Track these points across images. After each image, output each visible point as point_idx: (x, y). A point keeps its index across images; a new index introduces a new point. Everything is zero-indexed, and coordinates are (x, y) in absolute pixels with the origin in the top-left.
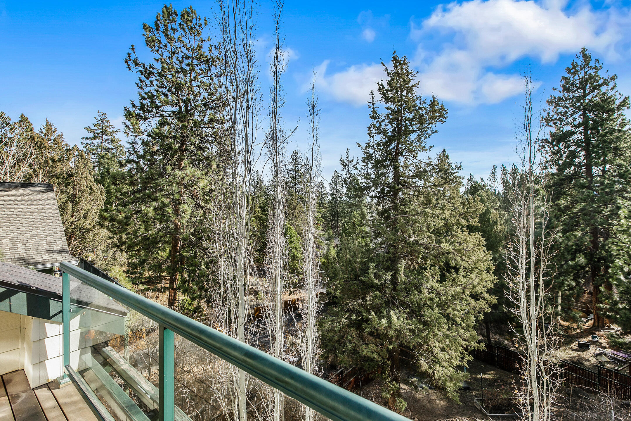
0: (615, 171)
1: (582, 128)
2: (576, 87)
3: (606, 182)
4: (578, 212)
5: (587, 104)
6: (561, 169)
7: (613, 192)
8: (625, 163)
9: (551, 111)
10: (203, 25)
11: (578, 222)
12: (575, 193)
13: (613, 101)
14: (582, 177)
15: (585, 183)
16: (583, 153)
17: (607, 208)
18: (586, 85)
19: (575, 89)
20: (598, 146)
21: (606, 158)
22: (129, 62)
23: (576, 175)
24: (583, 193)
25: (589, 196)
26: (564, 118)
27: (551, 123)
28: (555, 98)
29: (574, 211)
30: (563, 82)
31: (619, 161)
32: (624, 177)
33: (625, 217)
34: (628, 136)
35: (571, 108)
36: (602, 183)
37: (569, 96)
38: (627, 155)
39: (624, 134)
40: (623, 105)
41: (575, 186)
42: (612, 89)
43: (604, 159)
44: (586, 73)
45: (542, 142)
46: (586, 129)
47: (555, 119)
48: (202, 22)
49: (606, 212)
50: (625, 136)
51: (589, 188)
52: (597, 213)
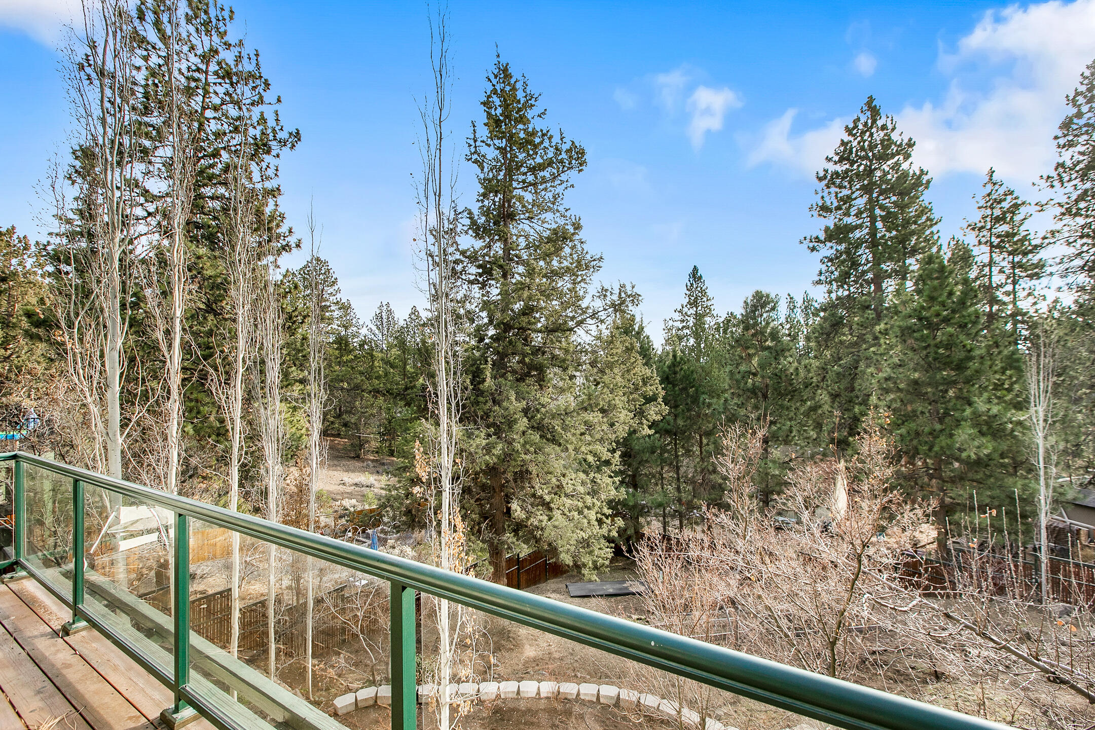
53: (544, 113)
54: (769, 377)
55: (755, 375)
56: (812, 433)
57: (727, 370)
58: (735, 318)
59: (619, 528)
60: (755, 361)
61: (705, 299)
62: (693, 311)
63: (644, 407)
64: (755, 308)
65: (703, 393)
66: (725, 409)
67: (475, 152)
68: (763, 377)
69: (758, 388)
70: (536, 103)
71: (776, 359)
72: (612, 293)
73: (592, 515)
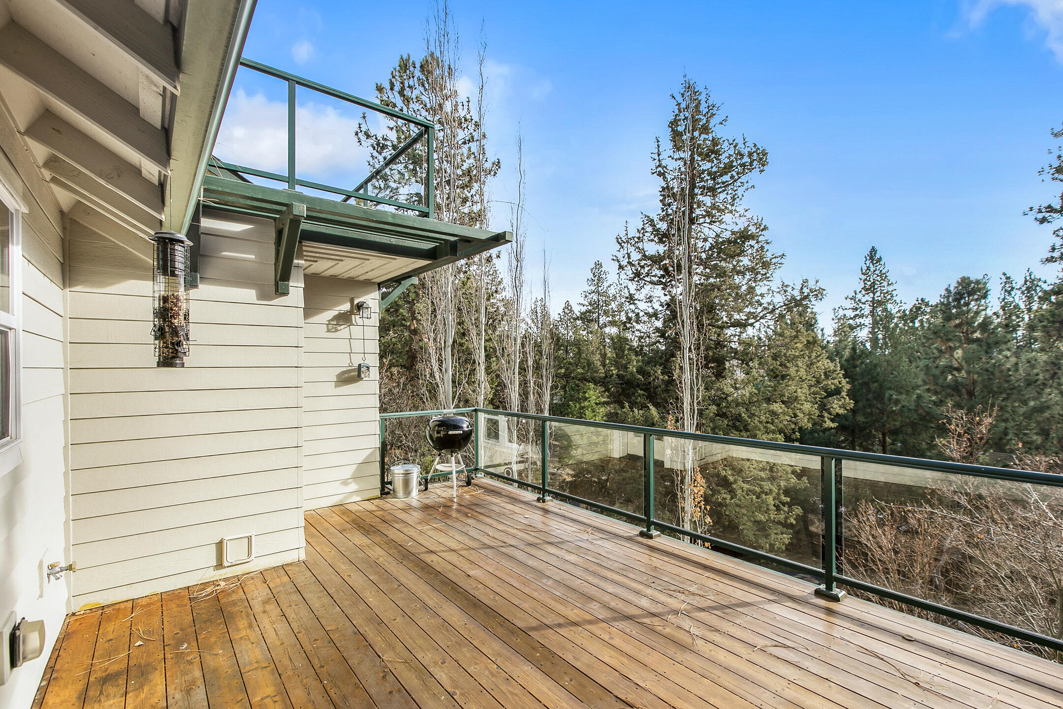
22: (360, 135)
53: (725, 120)
54: (978, 373)
55: (958, 370)
56: (1035, 438)
57: (921, 364)
58: (927, 305)
59: (798, 515)
60: (959, 353)
61: (885, 284)
62: (869, 297)
63: (825, 401)
64: (959, 296)
65: (890, 389)
66: (917, 406)
67: (660, 166)
68: (968, 373)
69: (962, 385)
70: (718, 112)
71: (987, 352)
72: (793, 289)
73: (770, 500)
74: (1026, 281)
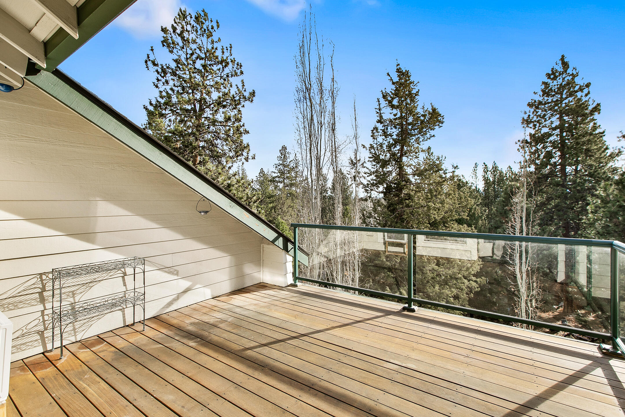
0: (586, 171)
1: (558, 130)
2: (555, 92)
3: (578, 180)
4: (552, 208)
5: (564, 108)
6: (538, 168)
7: (583, 190)
8: (594, 163)
9: (531, 114)
10: (215, 28)
11: (552, 217)
12: (550, 190)
13: (586, 106)
14: (556, 176)
15: (560, 181)
16: (559, 153)
17: (578, 205)
18: (563, 91)
19: (553, 93)
20: (572, 147)
21: (579, 159)
22: (149, 63)
23: (552, 173)
24: (558, 190)
25: (563, 193)
26: (543, 120)
27: (531, 125)
28: (535, 101)
29: (549, 207)
30: (543, 87)
31: (589, 162)
32: (594, 176)
33: (592, 212)
34: (598, 139)
35: (549, 112)
36: (574, 182)
37: (548, 100)
38: (597, 156)
39: (595, 137)
40: (595, 111)
41: (550, 184)
42: (586, 95)
43: (577, 159)
44: (564, 79)
45: (522, 143)
46: (562, 132)
47: (535, 121)
48: (214, 24)
49: (577, 208)
50: (596, 139)
51: (564, 186)
52: (569, 209)
74: (493, 167)
